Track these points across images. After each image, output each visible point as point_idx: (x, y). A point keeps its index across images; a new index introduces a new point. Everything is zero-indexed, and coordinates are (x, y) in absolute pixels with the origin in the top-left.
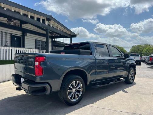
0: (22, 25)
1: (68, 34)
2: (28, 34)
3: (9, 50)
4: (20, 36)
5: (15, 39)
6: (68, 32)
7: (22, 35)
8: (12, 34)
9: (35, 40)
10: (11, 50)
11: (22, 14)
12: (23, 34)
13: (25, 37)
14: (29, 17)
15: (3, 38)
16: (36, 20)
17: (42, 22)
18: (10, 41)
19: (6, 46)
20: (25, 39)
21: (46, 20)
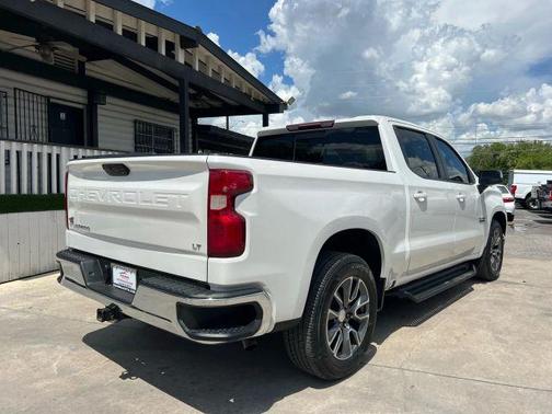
0: (88, 66)
1: (255, 99)
2: (109, 99)
3: (50, 155)
4: (80, 106)
5: (63, 116)
6: (255, 93)
7: (86, 101)
8: (51, 100)
9: (135, 122)
10: (58, 156)
11: (93, 20)
12: (90, 97)
13: (99, 111)
14: (120, 33)
15: (22, 113)
16: (143, 44)
17: (164, 53)
18: (45, 124)
20: (99, 118)
21: (178, 46)
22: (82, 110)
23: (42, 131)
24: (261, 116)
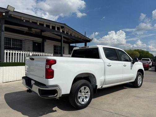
0: (42, 33)
1: (82, 39)
2: (47, 40)
5: (37, 44)
8: (34, 41)
9: (54, 45)
11: (38, 24)
12: (43, 40)
13: (45, 43)
14: (45, 26)
16: (51, 28)
17: (56, 30)
18: (32, 46)
19: (29, 51)
20: (45, 45)
21: (60, 28)
22: (41, 43)
23: (31, 48)
24: (84, 43)
